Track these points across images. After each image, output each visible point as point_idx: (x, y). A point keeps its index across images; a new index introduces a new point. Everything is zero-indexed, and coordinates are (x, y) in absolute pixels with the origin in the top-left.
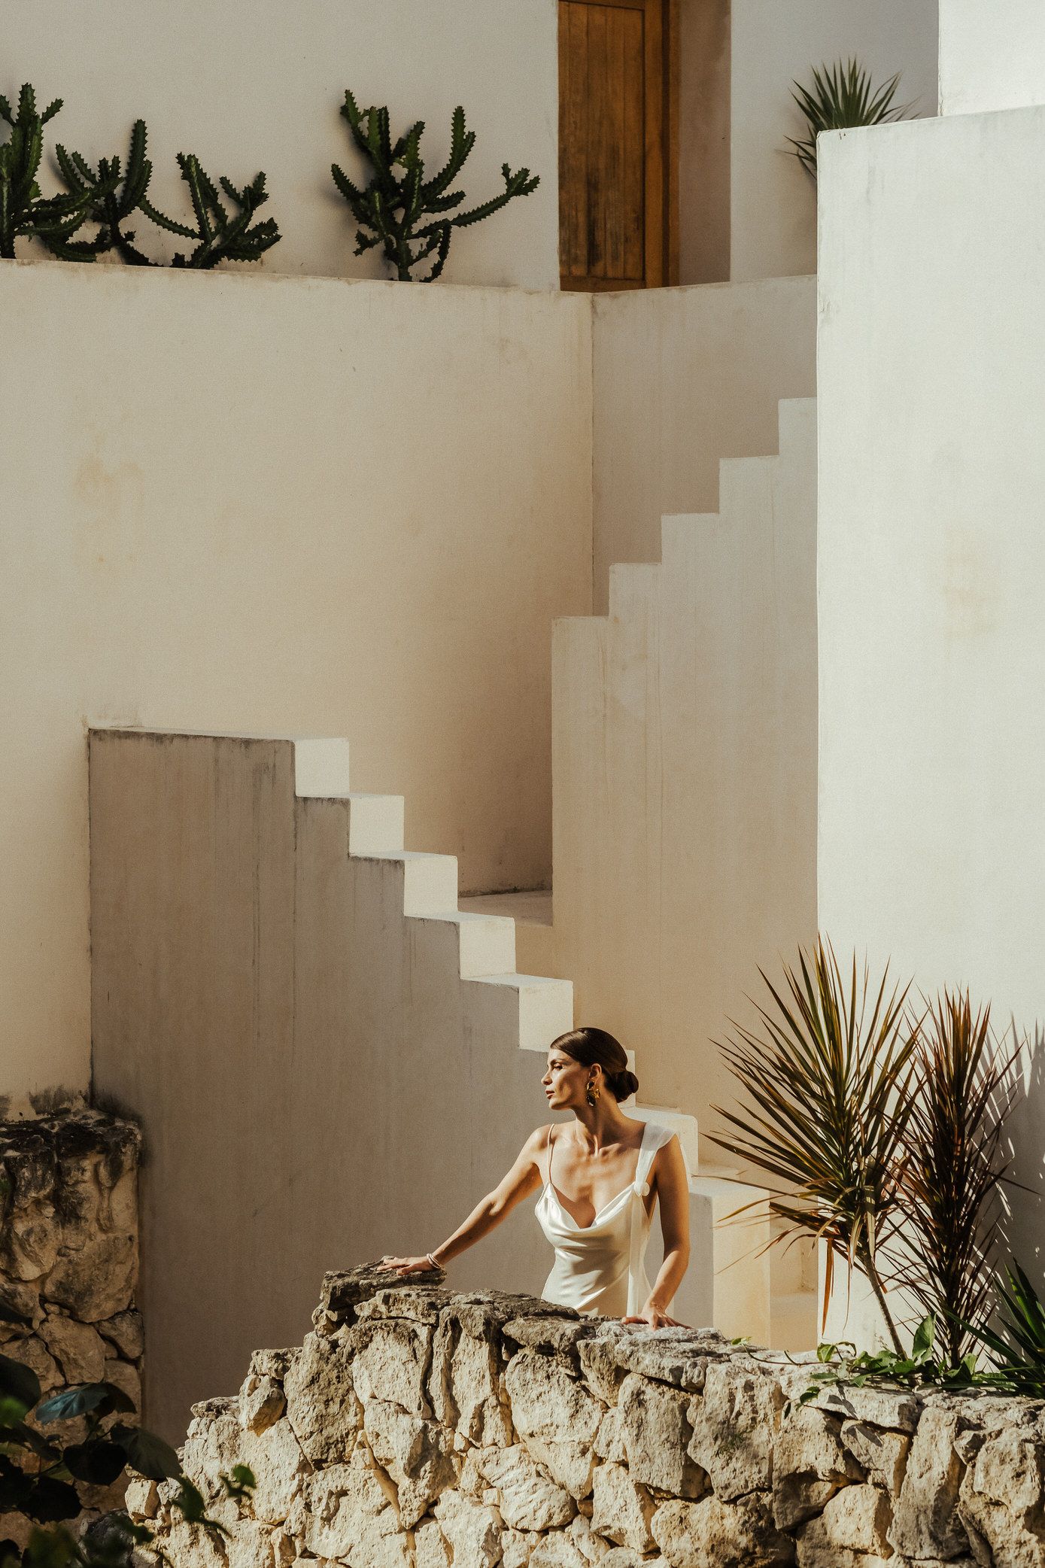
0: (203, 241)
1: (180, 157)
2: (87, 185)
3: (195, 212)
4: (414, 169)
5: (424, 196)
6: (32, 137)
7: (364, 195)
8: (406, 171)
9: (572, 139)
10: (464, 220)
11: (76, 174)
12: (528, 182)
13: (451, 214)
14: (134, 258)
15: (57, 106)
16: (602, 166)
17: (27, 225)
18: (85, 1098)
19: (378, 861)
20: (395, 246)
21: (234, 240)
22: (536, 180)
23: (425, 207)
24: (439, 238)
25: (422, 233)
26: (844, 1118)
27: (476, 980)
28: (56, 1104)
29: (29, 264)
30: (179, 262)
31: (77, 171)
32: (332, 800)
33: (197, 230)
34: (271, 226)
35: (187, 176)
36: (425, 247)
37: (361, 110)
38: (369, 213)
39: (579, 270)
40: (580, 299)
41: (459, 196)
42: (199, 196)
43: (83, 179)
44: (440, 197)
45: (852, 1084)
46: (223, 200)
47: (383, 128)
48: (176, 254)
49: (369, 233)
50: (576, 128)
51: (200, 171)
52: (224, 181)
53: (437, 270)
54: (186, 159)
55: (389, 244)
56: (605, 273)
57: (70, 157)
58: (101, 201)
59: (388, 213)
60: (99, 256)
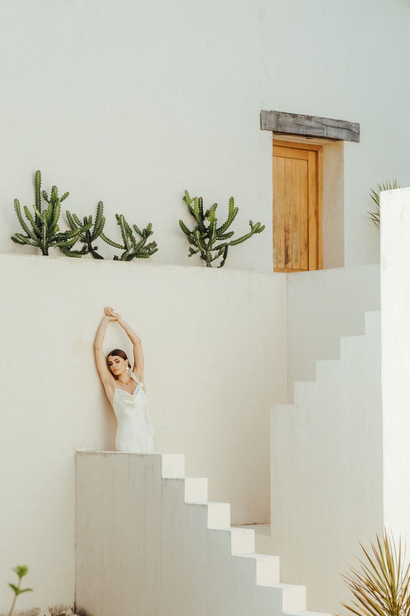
0: (126, 250)
1: (117, 216)
2: (79, 227)
3: (123, 238)
4: (213, 222)
5: (217, 233)
6: (56, 207)
7: (193, 233)
8: (210, 223)
9: (278, 212)
10: (234, 243)
11: (74, 223)
12: (260, 228)
13: (228, 241)
14: (97, 257)
15: (66, 195)
16: (291, 223)
17: (53, 242)
18: (72, 609)
19: (196, 505)
20: (205, 254)
21: (139, 250)
22: (264, 227)
23: (217, 238)
24: (224, 251)
25: (217, 248)
26: (396, 607)
27: (237, 556)
28: (60, 612)
29: (54, 258)
30: (116, 258)
31: (74, 221)
32: (177, 480)
33: (123, 246)
34: (154, 244)
35: (120, 224)
36: (217, 254)
37: (191, 198)
38: (194, 240)
39: (282, 266)
40: (282, 276)
41: (232, 233)
42: (124, 232)
43: (77, 225)
44: (224, 234)
45: (399, 593)
46: (134, 234)
47: (200, 206)
48: (115, 256)
49: (195, 248)
50: (280, 208)
51: (125, 222)
52: (135, 226)
53: (222, 264)
54: (119, 216)
55: (203, 253)
56: (292, 267)
57: (72, 216)
58: (84, 234)
59: (202, 239)
60: (83, 256)
